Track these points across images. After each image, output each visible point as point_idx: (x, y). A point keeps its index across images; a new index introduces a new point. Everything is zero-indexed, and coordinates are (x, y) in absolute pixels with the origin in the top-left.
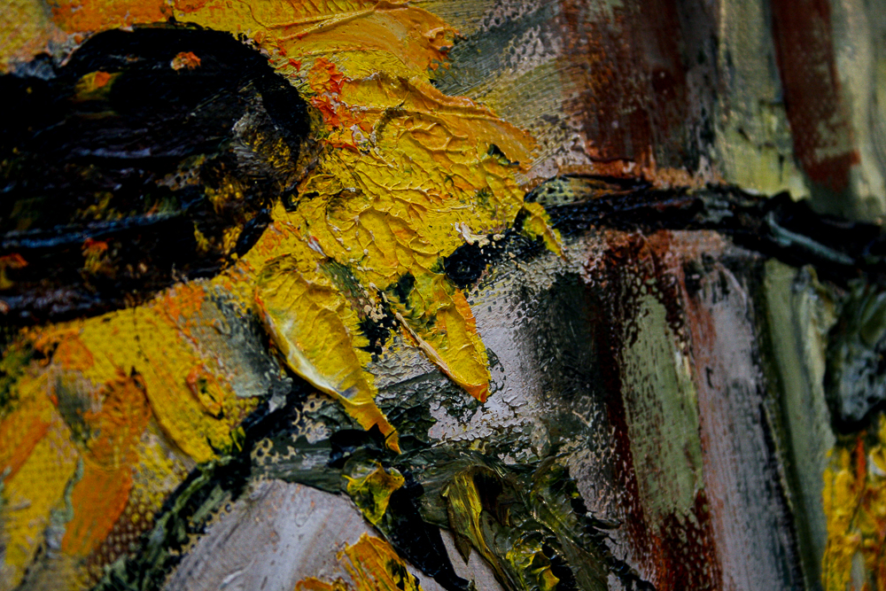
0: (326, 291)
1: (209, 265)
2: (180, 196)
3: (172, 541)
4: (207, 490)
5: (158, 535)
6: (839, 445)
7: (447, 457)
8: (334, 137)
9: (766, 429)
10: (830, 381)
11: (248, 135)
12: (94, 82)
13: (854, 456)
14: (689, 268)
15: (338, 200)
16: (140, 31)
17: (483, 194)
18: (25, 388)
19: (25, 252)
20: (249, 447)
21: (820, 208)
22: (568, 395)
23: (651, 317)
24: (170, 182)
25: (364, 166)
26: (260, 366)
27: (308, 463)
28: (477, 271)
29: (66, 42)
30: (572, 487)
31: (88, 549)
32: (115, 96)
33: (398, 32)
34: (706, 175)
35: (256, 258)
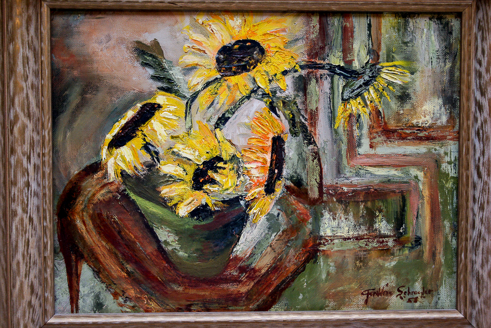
0: (264, 75)
1: (248, 70)
2: (246, 61)
3: (239, 104)
4: (245, 99)
5: (238, 104)
6: (342, 102)
7: (278, 98)
8: (268, 54)
9: (330, 99)
10: (342, 93)
11: (256, 54)
12: (236, 47)
13: (344, 104)
14: (321, 75)
15: (267, 63)
16: (243, 40)
17: (289, 63)
18: (223, 84)
19: (225, 68)
20: (251, 94)
21: (345, 67)
22: (298, 91)
23: (313, 81)
24: (244, 60)
25: (272, 59)
26: (254, 84)
27: (259, 97)
28: (287, 74)
29: (233, 41)
30: (297, 104)
31: (229, 104)
32: (239, 48)
33: (280, 40)
34: (327, 61)
35: (255, 70)
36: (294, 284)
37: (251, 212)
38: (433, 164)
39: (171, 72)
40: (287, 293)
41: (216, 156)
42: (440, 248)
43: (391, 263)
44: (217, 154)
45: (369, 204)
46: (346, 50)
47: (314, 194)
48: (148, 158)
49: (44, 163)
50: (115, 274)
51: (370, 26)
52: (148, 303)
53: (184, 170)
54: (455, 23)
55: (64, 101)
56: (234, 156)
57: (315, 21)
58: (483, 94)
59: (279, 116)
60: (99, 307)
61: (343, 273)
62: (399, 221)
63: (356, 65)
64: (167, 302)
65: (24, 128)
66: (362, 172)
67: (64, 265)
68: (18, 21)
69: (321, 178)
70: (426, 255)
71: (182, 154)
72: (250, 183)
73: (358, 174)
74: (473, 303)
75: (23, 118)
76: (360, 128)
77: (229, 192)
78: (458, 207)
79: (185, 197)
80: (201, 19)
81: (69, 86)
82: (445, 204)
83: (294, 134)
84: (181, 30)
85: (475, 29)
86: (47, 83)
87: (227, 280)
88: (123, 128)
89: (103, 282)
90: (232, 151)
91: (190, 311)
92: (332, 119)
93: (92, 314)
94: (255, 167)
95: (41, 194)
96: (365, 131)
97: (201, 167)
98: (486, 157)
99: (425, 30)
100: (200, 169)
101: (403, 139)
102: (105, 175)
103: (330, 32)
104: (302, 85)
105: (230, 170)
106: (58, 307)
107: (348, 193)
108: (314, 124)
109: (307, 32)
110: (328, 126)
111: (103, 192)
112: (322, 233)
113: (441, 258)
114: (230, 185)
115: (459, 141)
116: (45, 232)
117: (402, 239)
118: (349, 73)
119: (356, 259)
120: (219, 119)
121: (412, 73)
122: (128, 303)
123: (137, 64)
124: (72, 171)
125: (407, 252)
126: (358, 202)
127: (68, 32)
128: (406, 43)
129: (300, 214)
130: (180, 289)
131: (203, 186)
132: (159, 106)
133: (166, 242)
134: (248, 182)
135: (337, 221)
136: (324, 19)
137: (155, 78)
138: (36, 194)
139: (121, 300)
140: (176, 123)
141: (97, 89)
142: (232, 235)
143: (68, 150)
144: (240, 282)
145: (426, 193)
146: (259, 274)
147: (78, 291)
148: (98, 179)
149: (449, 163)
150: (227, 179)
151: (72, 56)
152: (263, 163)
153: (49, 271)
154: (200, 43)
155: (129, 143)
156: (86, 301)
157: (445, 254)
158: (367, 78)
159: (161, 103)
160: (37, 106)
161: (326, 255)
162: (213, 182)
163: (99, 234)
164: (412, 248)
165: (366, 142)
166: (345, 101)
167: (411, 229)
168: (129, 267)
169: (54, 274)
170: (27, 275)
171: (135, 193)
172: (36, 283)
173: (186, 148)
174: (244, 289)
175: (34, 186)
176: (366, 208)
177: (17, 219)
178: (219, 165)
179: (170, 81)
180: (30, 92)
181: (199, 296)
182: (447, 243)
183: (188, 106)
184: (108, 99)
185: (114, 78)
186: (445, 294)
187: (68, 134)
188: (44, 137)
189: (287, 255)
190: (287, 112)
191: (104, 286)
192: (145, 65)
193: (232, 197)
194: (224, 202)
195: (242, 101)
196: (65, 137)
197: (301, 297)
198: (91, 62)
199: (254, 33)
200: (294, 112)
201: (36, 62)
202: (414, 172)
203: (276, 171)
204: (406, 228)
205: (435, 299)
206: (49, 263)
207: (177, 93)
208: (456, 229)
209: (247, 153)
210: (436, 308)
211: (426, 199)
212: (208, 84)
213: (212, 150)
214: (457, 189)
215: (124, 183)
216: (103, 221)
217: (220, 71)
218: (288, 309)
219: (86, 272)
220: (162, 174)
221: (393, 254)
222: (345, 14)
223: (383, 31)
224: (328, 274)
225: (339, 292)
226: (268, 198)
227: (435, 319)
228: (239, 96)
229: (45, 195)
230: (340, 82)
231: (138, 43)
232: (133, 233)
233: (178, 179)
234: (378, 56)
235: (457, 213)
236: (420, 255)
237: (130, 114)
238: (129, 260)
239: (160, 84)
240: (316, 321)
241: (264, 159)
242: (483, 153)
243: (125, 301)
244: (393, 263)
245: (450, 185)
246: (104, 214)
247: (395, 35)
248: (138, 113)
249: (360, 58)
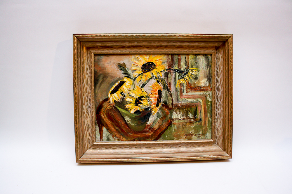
0: (155, 72)
1: (151, 71)
2: (150, 68)
7: (160, 79)
8: (156, 66)
9: (175, 79)
10: (178, 77)
11: (153, 66)
12: (147, 64)
14: (172, 72)
15: (156, 69)
16: (149, 62)
17: (163, 69)
18: (144, 75)
19: (144, 70)
20: (152, 78)
21: (179, 70)
22: (165, 77)
23: (170, 74)
25: (158, 67)
26: (152, 75)
27: (154, 79)
28: (162, 72)
29: (146, 63)
30: (165, 80)
31: (145, 81)
32: (148, 65)
33: (160, 62)
34: (173, 68)
35: (153, 71)
36: (165, 133)
37: (152, 112)
38: (205, 97)
39: (128, 72)
40: (163, 135)
41: (142, 96)
42: (207, 122)
43: (193, 126)
45: (186, 109)
46: (179, 65)
47: (170, 106)
48: (122, 97)
49: (92, 98)
50: (113, 130)
51: (186, 58)
52: (122, 139)
53: (133, 100)
54: (210, 57)
55: (98, 81)
56: (147, 96)
57: (170, 56)
58: (218, 77)
59: (160, 84)
60: (108, 139)
61: (179, 129)
62: (195, 114)
63: (182, 69)
64: (128, 138)
65: (87, 88)
66: (184, 100)
67: (98, 128)
68: (85, 58)
69: (172, 102)
70: (203, 124)
73: (183, 101)
74: (216, 137)
75: (86, 86)
76: (183, 87)
77: (146, 106)
78: (212, 110)
79: (133, 108)
80: (137, 56)
81: (99, 76)
82: (208, 109)
83: (164, 89)
84: (131, 60)
85: (216, 59)
86: (93, 75)
87: (145, 132)
88: (115, 88)
89: (109, 133)
90: (146, 94)
91: (135, 141)
92: (175, 85)
93: (106, 141)
94: (153, 99)
95: (91, 107)
96: (185, 88)
97: (137, 99)
98: (220, 95)
99: (202, 59)
101: (196, 90)
102: (110, 102)
103: (174, 60)
104: (166, 75)
105: (146, 100)
106: (97, 140)
107: (180, 106)
108: (170, 86)
109: (168, 60)
110: (174, 87)
111: (109, 107)
112: (173, 118)
113: (207, 124)
114: (146, 104)
115: (212, 91)
116: (93, 118)
117: (196, 119)
118: (180, 72)
119: (183, 125)
120: (143, 85)
121: (198, 71)
122: (117, 138)
123: (119, 70)
124: (100, 101)
125: (197, 123)
126: (183, 109)
127: (99, 61)
128: (196, 63)
129: (166, 112)
130: (132, 134)
131: (138, 105)
132: (125, 82)
133: (127, 121)
134: (151, 103)
135: (177, 114)
136: (172, 56)
137: (123, 73)
138: (90, 107)
139: (115, 138)
140: (130, 86)
141: (107, 77)
142: (147, 119)
143: (99, 95)
144: (149, 132)
145: (203, 106)
146: (154, 130)
147: (102, 135)
148: (108, 103)
149: (209, 97)
150: (145, 102)
151: (100, 68)
152: (155, 98)
153: (94, 129)
154: (137, 63)
155: (116, 92)
156: (105, 138)
157: (208, 123)
158: (185, 73)
159: (126, 81)
160: (90, 82)
161: (174, 124)
162: (141, 103)
163: (108, 118)
164: (199, 122)
165: (185, 91)
166: (179, 79)
167: (199, 116)
168: (117, 128)
169: (95, 130)
170: (88, 130)
171: (118, 107)
172: (90, 133)
173: (133, 94)
174: (150, 134)
175: (89, 105)
176: (185, 110)
177: (85, 114)
178: (143, 98)
179: (128, 74)
180: (88, 78)
181: (137, 136)
182: (209, 120)
183: (134, 82)
184: (110, 80)
185: (112, 74)
186: (208, 135)
187: (99, 90)
188: (92, 91)
189: (163, 124)
190: (162, 83)
191: (110, 134)
192: (121, 70)
193: (146, 108)
194: (144, 109)
195: (149, 80)
196: (98, 91)
197: (167, 136)
198: (106, 69)
199: (152, 60)
200: (164, 83)
201: (90, 70)
202: (199, 100)
203: (159, 100)
204: (197, 116)
205: (205, 136)
206: (94, 127)
207: (130, 78)
208: (211, 116)
209: (151, 95)
210: (206, 139)
211: (203, 107)
212: (139, 75)
213: (140, 94)
214: (212, 104)
215: (115, 104)
216: (109, 115)
217: (142, 71)
218: (163, 140)
219: (104, 129)
220: (126, 101)
221: (193, 124)
222: (179, 55)
223: (190, 59)
224: (175, 129)
225: (178, 135)
226: (157, 108)
227: (205, 142)
228: (148, 78)
229: (92, 107)
230: (177, 74)
231: (119, 63)
232: (118, 118)
233: (131, 103)
234: (188, 66)
235: (212, 111)
236: (201, 124)
237: (117, 84)
238: (117, 126)
239: (125, 75)
240: (171, 143)
241: (156, 97)
242: (219, 94)
243: (116, 138)
244: (194, 126)
245: (209, 103)
246: (110, 113)
247: (193, 60)
248: (119, 84)
249: (183, 67)
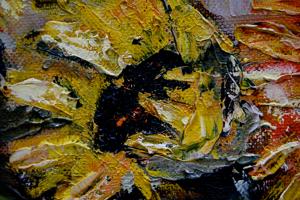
41: (162, 51)
44: (163, 45)
53: (73, 94)
56: (213, 49)
71: (67, 48)
72: (263, 128)
77: (200, 153)
90: (206, 33)
94: (276, 78)
97: (119, 83)
100: (116, 91)
105: (203, 89)
114: (203, 133)
131: (125, 140)
150: (193, 116)
162: (153, 125)
173: (77, 32)
193: (210, 169)
194: (186, 183)
209: (251, 39)
213: (148, 33)
220: (11, 106)
233: (56, 120)
